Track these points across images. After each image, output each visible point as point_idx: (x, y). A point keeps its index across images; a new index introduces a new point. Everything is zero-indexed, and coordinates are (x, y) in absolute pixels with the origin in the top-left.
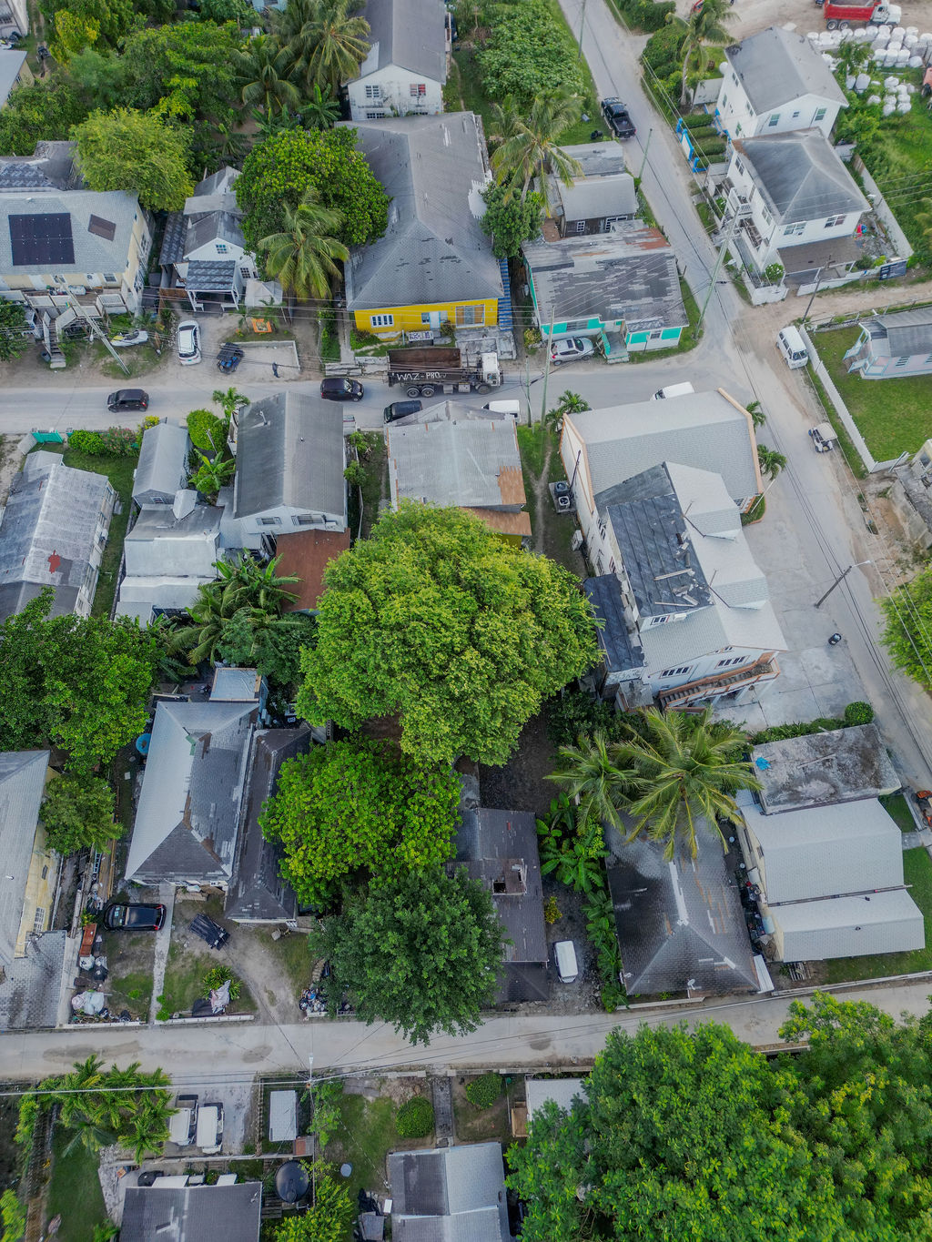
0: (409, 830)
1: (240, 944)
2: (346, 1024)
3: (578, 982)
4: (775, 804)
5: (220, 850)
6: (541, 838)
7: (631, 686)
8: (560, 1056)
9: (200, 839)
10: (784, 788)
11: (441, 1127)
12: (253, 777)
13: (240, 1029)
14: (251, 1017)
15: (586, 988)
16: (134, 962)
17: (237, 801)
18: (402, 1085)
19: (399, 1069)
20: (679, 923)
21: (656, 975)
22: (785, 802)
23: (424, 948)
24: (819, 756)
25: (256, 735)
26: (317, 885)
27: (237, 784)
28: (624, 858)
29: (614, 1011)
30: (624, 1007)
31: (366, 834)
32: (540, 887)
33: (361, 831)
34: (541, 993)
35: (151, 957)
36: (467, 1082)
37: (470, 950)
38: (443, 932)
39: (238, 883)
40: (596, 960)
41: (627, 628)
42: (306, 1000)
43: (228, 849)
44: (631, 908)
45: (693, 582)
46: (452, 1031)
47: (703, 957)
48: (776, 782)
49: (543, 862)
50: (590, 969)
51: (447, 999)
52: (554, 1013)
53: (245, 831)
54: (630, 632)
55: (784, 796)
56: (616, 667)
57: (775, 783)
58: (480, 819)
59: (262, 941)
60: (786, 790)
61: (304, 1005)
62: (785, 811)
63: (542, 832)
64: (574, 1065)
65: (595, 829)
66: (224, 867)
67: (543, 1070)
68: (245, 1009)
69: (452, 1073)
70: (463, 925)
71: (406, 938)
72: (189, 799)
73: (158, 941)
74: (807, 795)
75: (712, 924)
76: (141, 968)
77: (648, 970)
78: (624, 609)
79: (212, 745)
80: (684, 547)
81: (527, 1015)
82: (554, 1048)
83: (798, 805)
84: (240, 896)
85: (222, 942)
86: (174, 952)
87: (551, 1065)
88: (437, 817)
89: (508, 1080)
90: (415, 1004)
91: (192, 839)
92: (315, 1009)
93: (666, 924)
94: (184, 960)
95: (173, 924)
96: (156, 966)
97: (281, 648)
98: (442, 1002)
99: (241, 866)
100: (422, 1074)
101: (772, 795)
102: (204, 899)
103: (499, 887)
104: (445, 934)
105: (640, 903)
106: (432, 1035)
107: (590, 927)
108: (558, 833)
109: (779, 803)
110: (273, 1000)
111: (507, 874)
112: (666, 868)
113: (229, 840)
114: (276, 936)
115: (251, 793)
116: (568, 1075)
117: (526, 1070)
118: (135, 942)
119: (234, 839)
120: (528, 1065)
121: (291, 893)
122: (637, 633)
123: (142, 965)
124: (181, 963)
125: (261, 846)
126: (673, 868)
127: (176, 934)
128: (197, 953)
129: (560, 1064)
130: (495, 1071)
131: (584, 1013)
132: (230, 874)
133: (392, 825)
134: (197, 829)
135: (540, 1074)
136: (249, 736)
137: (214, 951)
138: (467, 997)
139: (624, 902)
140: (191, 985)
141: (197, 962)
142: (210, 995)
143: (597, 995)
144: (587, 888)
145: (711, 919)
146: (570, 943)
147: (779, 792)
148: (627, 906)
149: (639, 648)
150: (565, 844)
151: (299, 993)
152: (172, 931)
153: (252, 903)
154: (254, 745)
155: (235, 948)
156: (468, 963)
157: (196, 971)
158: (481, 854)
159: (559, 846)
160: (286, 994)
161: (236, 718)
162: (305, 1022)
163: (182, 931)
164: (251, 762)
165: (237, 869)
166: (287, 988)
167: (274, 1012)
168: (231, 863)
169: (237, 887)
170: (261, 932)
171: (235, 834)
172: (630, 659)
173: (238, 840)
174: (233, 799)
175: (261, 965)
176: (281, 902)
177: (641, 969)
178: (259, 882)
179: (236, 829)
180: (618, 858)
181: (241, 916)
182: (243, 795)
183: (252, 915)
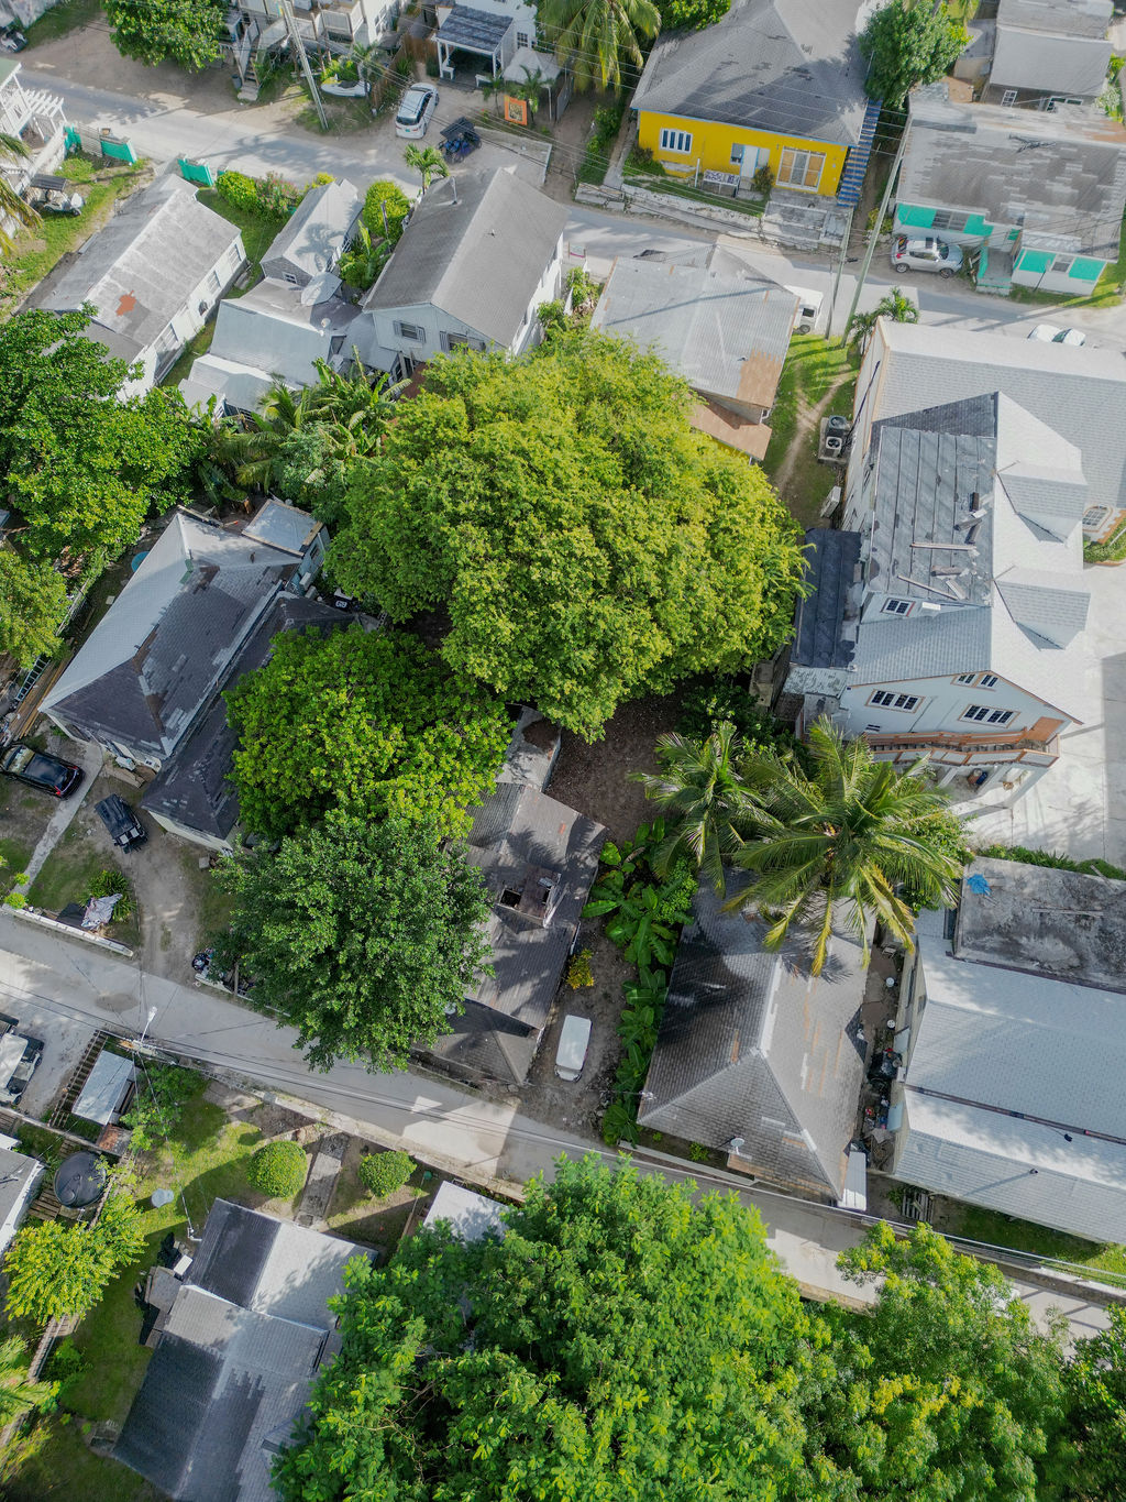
1: (157, 859)
2: (245, 1013)
4: (975, 947)
5: (167, 717)
6: (604, 869)
9: (147, 691)
10: (999, 930)
11: (311, 1198)
12: (252, 644)
13: (110, 962)
14: (130, 953)
15: (588, 1099)
16: (18, 826)
17: (218, 666)
18: (283, 1120)
20: (754, 1051)
22: (993, 950)
24: (1073, 906)
25: (280, 595)
27: (227, 645)
28: (711, 936)
29: (613, 1146)
30: (629, 1146)
34: (515, 1069)
35: (41, 829)
39: (173, 766)
41: (845, 612)
42: (204, 957)
43: (181, 720)
45: (969, 565)
47: (770, 1115)
48: (990, 917)
49: (593, 898)
50: (605, 1074)
52: (531, 1113)
53: (210, 708)
54: (846, 618)
55: (994, 941)
56: (805, 659)
57: (987, 918)
58: (524, 800)
59: (185, 864)
60: (1000, 934)
62: (986, 963)
63: (609, 861)
65: (685, 879)
66: (164, 740)
67: (481, 1182)
68: (127, 939)
72: (152, 636)
73: (58, 813)
74: (1032, 954)
75: (804, 1075)
76: (23, 837)
77: (680, 1100)
78: (852, 584)
79: (214, 583)
80: (978, 514)
81: (492, 1101)
82: (510, 1159)
83: (1011, 963)
84: (168, 783)
85: (135, 844)
86: (72, 833)
89: (428, 1174)
91: (136, 687)
93: (734, 1046)
94: (80, 849)
95: (86, 799)
96: (41, 843)
99: (186, 747)
101: (977, 935)
102: (136, 784)
103: (512, 899)
105: (705, 1004)
107: (627, 1015)
108: (630, 869)
109: (982, 948)
110: (166, 943)
111: (529, 886)
112: (768, 969)
113: (186, 710)
114: (203, 862)
115: (240, 663)
117: (456, 1171)
118: (30, 803)
119: (194, 712)
121: (235, 807)
122: (856, 623)
123: (27, 833)
124: (74, 850)
125: (220, 729)
126: (777, 973)
127: (84, 813)
128: (99, 847)
130: (411, 1153)
132: (169, 753)
133: (391, 751)
134: (149, 676)
136: (271, 594)
137: (119, 851)
139: (686, 994)
140: (74, 883)
141: (94, 857)
142: (88, 903)
143: (600, 1114)
144: (644, 960)
145: (805, 1068)
146: (586, 1022)
147: (988, 932)
148: (688, 1001)
149: (851, 645)
150: (635, 888)
151: (202, 947)
152: (80, 809)
153: (179, 797)
154: (271, 606)
155: (149, 859)
157: (87, 868)
159: (626, 887)
160: (186, 944)
161: (264, 563)
162: (194, 987)
163: (92, 813)
164: (259, 626)
165: (180, 749)
166: (190, 935)
167: (160, 956)
168: (176, 739)
169: (169, 772)
170: (188, 853)
171: (198, 706)
172: (830, 655)
173: (197, 715)
174: (214, 663)
175: (172, 893)
176: (217, 812)
177: (673, 1095)
178: (197, 772)
179: (202, 701)
180: (702, 932)
181: (160, 811)
182: (230, 663)
183: (173, 814)
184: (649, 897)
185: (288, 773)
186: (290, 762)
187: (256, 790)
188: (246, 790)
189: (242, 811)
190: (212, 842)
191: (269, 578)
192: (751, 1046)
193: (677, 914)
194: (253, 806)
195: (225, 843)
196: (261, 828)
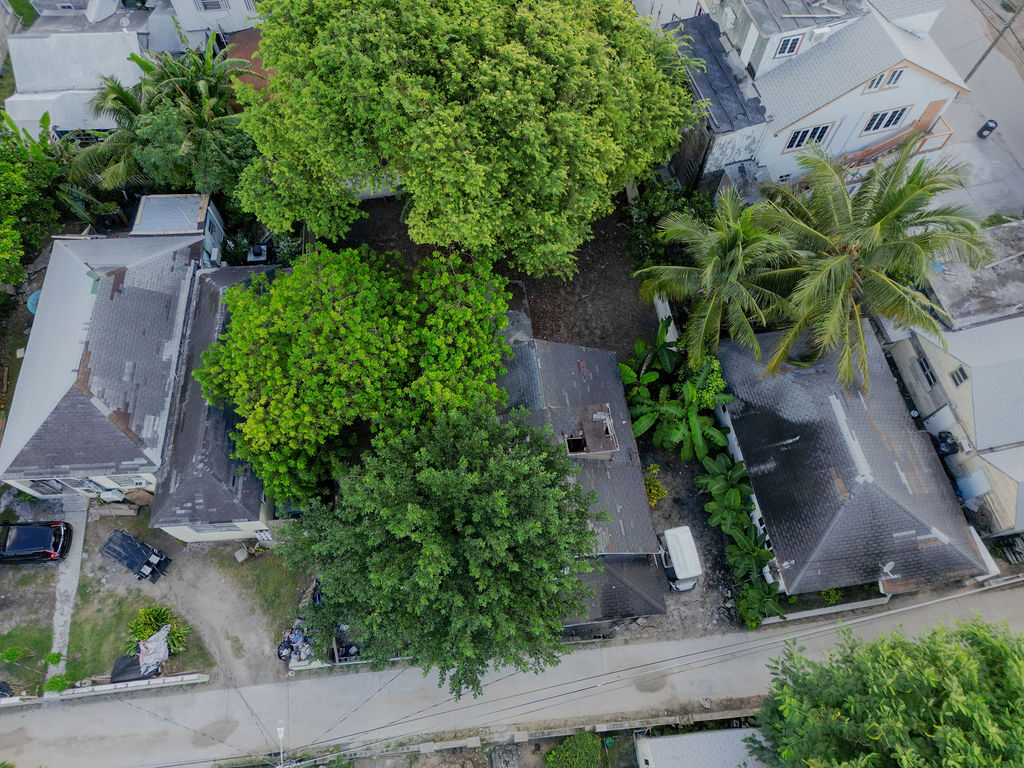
0: (432, 360)
1: (189, 574)
2: (353, 677)
3: (697, 588)
4: (963, 315)
5: (140, 428)
6: (628, 388)
7: (742, 170)
8: (683, 700)
9: (106, 411)
10: (971, 294)
12: (194, 328)
13: (188, 696)
14: (205, 678)
15: (715, 594)
16: (24, 609)
17: (169, 362)
18: (444, 761)
19: (437, 738)
20: (859, 479)
21: (829, 560)
22: (977, 312)
23: (470, 530)
24: (1010, 252)
25: (199, 273)
26: (292, 463)
27: (169, 338)
28: (756, 401)
29: (759, 627)
30: (776, 619)
31: (360, 362)
32: (635, 449)
33: (352, 358)
34: (653, 601)
35: (50, 600)
36: (544, 748)
37: (547, 523)
38: (499, 500)
39: (170, 473)
40: (722, 555)
41: (735, 77)
42: (289, 644)
43: (155, 426)
44: (776, 469)
46: (518, 662)
47: (900, 529)
48: (959, 287)
49: (634, 419)
50: (714, 568)
51: (510, 612)
52: (668, 636)
53: (182, 400)
54: (739, 81)
55: (973, 304)
56: (725, 127)
57: (957, 289)
58: (540, 354)
59: (222, 565)
60: (974, 296)
61: (285, 652)
62: (978, 324)
63: (629, 381)
64: (706, 710)
65: (709, 363)
66: (147, 452)
67: (663, 721)
68: (195, 666)
69: (522, 737)
70: (531, 486)
71: (434, 514)
72: (87, 354)
73: (61, 577)
74: (1006, 301)
75: (905, 481)
76: (33, 617)
77: (816, 555)
78: (727, 54)
79: (127, 283)
81: (626, 642)
82: (673, 687)
83: (996, 315)
84: (172, 491)
85: (159, 570)
86: (84, 591)
87: (671, 713)
88: (473, 341)
89: (609, 740)
90: (457, 624)
91: (91, 411)
92: (303, 656)
93: (838, 485)
94: (102, 601)
95: (85, 551)
96: (57, 614)
97: (229, 150)
98: (502, 617)
99: (174, 449)
100: (473, 742)
101: (957, 305)
102: (132, 513)
103: (577, 445)
104: (502, 502)
105: (793, 462)
106: (483, 680)
107: (710, 506)
108: (653, 377)
109: (969, 314)
110: (238, 650)
111: (587, 426)
112: (824, 404)
113: (156, 413)
114: (241, 556)
115: (191, 349)
116: (700, 727)
117: (637, 724)
118: (25, 581)
119: (165, 414)
120: (637, 715)
121: (255, 483)
122: (751, 81)
123: (36, 612)
124: (96, 605)
125: (204, 415)
126: (836, 404)
127: (89, 564)
128: (121, 591)
129: (685, 710)
130: (588, 728)
131: (712, 633)
132: (158, 462)
133: (404, 352)
134: (102, 395)
135: (654, 728)
136: (189, 276)
137: (146, 586)
138: (542, 608)
140: (112, 638)
141: (120, 603)
142: (138, 649)
143: (729, 605)
145: (902, 475)
146: (686, 529)
147: (964, 300)
148: (770, 466)
149: (757, 100)
150: (664, 392)
151: (279, 635)
152: (83, 562)
153: (192, 499)
154: (196, 286)
155: (181, 579)
156: (542, 548)
157: (119, 617)
158: (545, 401)
159: (655, 396)
160: (260, 639)
161: (169, 250)
162: (288, 679)
163: (98, 560)
164: (192, 309)
165: (169, 453)
166: (260, 631)
167: (239, 668)
168: (160, 446)
169: (168, 479)
170: (220, 554)
171: (167, 405)
172: (745, 114)
173: (171, 414)
174: (164, 359)
175: (221, 599)
176: (239, 496)
177: (809, 551)
178: (201, 466)
179: (168, 400)
180: (746, 402)
181: (176, 522)
182: (180, 354)
183: (193, 517)
184: (689, 391)
186: (304, 407)
187: (272, 454)
188: (262, 458)
189: (266, 483)
190: (245, 529)
191: (181, 260)
192: (855, 476)
193: (717, 398)
195: (260, 524)
196: (294, 490)
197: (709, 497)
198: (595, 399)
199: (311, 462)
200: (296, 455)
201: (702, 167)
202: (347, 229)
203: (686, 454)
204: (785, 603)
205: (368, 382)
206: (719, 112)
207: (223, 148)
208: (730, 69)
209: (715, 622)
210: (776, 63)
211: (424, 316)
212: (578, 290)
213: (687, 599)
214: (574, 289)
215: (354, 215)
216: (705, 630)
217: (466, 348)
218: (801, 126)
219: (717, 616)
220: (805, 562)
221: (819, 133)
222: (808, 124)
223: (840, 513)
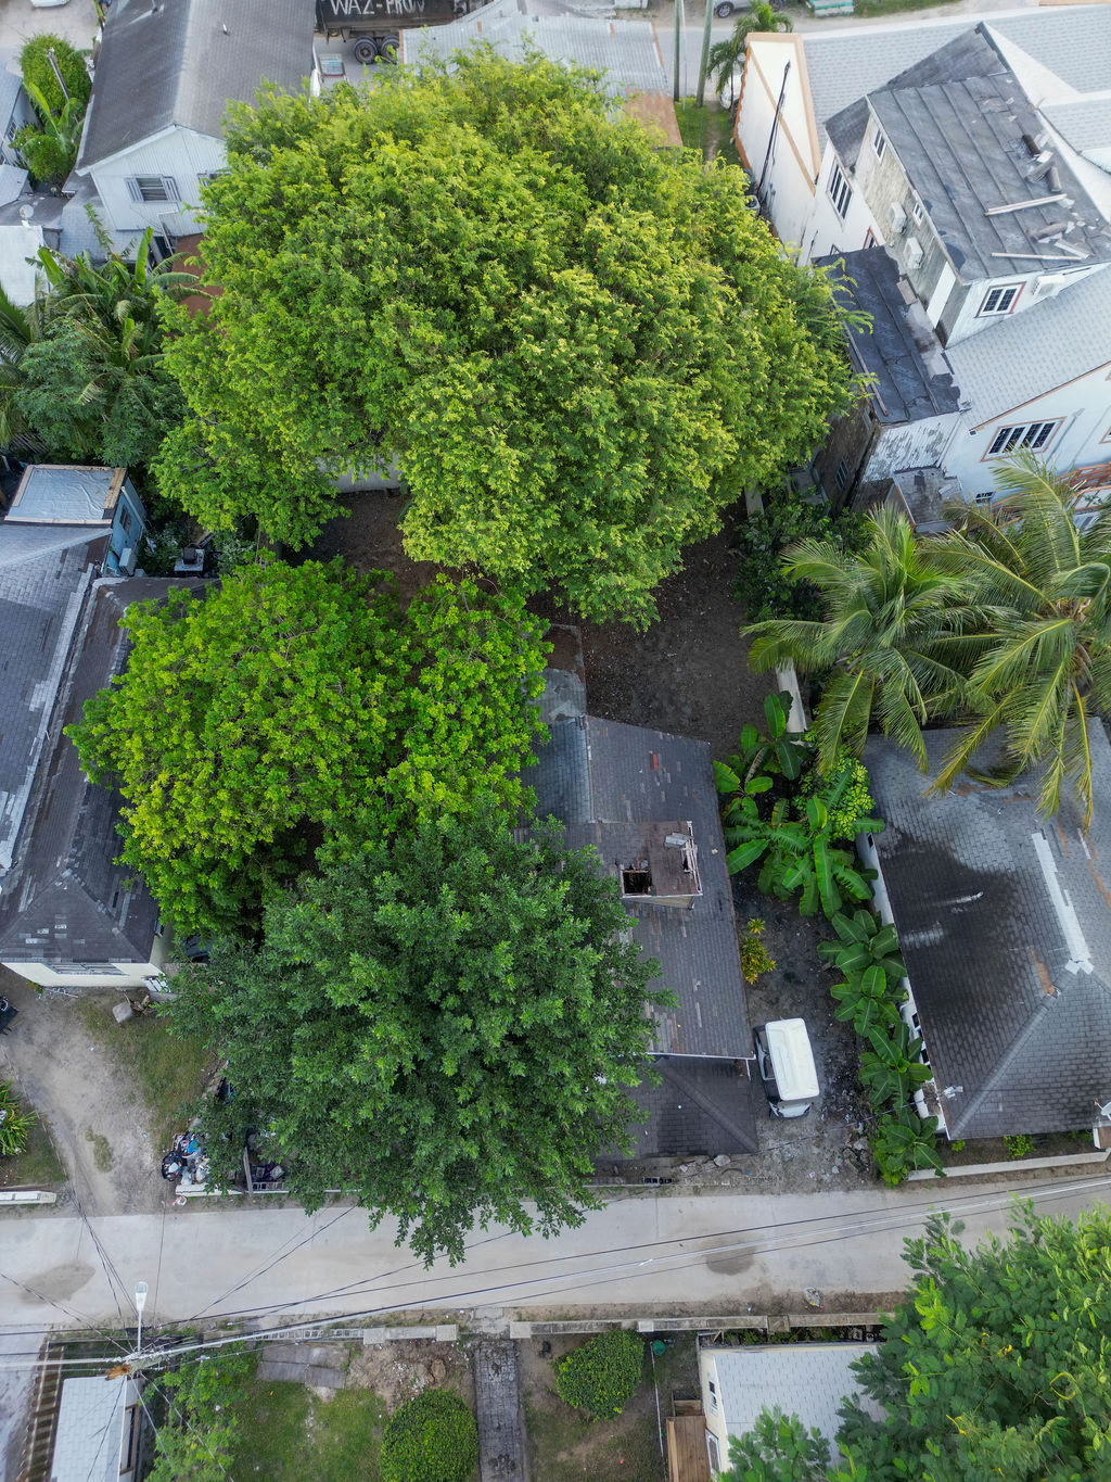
0: (422, 737)
1: (42, 1035)
2: (274, 1215)
3: (812, 1116)
6: (725, 799)
7: (920, 481)
8: (778, 1289)
11: (493, 1462)
12: (82, 664)
13: (23, 1224)
14: (50, 1197)
15: (833, 1130)
17: (40, 711)
18: (400, 1358)
19: (390, 1322)
20: (1071, 967)
21: (1016, 1091)
25: (97, 584)
26: (203, 878)
27: (43, 676)
28: (919, 833)
29: (902, 1185)
30: (929, 1174)
32: (728, 894)
33: (299, 726)
34: (738, 1133)
36: (558, 1351)
39: (22, 880)
40: (853, 1066)
41: (917, 342)
42: (179, 1156)
43: (8, 807)
44: (943, 940)
45: (1071, 218)
46: (520, 1220)
49: (731, 846)
50: (838, 1086)
51: (509, 1137)
52: (762, 1187)
53: (52, 771)
54: (924, 349)
56: (897, 415)
58: (591, 741)
59: (93, 1025)
61: (173, 1168)
63: (727, 788)
64: (813, 1310)
65: (851, 770)
67: (743, 1322)
68: (37, 1177)
69: (521, 1331)
77: (997, 1079)
78: (907, 308)
80: (1044, 158)
81: (697, 1192)
82: (764, 1270)
84: (22, 908)
87: (757, 1310)
88: (489, 712)
89: (657, 1346)
90: (424, 1150)
92: (199, 1175)
93: (1038, 972)
98: (494, 1145)
99: (32, 844)
100: (446, 1334)
103: (638, 883)
105: (965, 929)
106: (470, 1236)
107: (839, 991)
108: (764, 785)
110: (105, 1157)
111: (655, 854)
112: (1024, 847)
113: (12, 788)
114: (121, 1013)
115: (73, 697)
116: (801, 1336)
117: (702, 1323)
119: (25, 790)
120: (705, 1309)
121: (146, 907)
122: (939, 349)
125: (80, 796)
126: (1042, 847)
129: (779, 1307)
130: (626, 1324)
131: (829, 1188)
132: (6, 863)
135: (730, 1332)
136: (82, 586)
138: (562, 1134)
139: (926, 928)
143: (859, 1146)
144: (831, 904)
146: (800, 1022)
148: (935, 935)
149: (947, 378)
150: (779, 810)
151: (167, 1139)
153: (50, 923)
154: (91, 603)
155: (30, 1041)
156: (565, 1042)
158: (592, 808)
159: (765, 813)
160: (137, 1145)
161: (56, 546)
162: (176, 1209)
164: (82, 636)
165: (24, 850)
166: (140, 1131)
167: (104, 1186)
168: (12, 839)
169: (18, 891)
170: (90, 1008)
171: (30, 778)
172: (927, 398)
173: (33, 792)
174: (32, 707)
175: (86, 1078)
176: (122, 923)
177: (983, 1076)
178: (67, 873)
179: (32, 769)
180: (904, 835)
181: (24, 956)
182: (57, 701)
183: (50, 952)
184: (817, 811)
185: (226, 813)
186: (223, 795)
187: (175, 863)
188: (158, 868)
189: (162, 906)
190: (131, 973)
191: (73, 563)
192: (1065, 961)
193: (860, 823)
194: (178, 892)
195: (151, 968)
196: (204, 921)
197: (837, 975)
198: (672, 812)
199: (231, 879)
200: (211, 866)
201: (859, 473)
202: (316, 532)
203: (806, 905)
204: (944, 1151)
205: (321, 764)
206: (889, 392)
207: (148, 401)
208: (910, 330)
209: (835, 1170)
210: (980, 324)
211: (417, 668)
212: (662, 645)
213: (795, 1130)
214: (655, 644)
215: (330, 512)
216: (820, 1181)
217: (477, 721)
218: (1012, 421)
219: (838, 1161)
220: (978, 1090)
221: (1040, 434)
222: (1023, 418)
223: (1038, 1018)
